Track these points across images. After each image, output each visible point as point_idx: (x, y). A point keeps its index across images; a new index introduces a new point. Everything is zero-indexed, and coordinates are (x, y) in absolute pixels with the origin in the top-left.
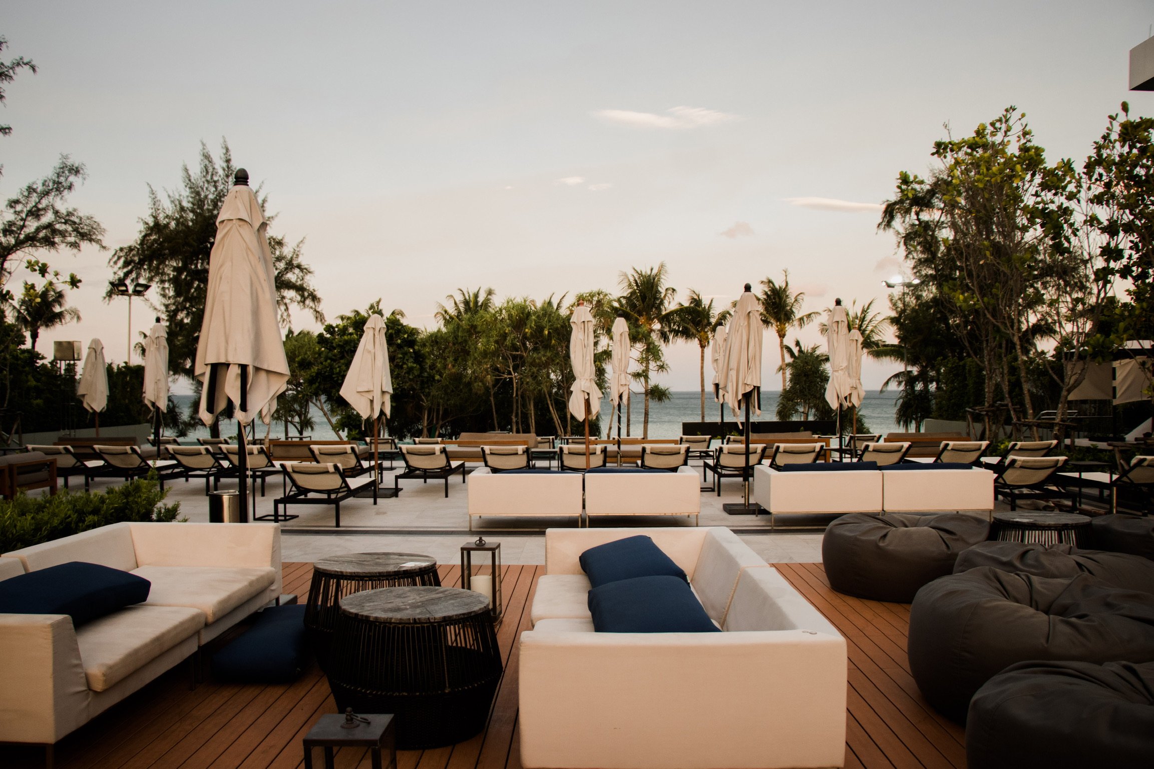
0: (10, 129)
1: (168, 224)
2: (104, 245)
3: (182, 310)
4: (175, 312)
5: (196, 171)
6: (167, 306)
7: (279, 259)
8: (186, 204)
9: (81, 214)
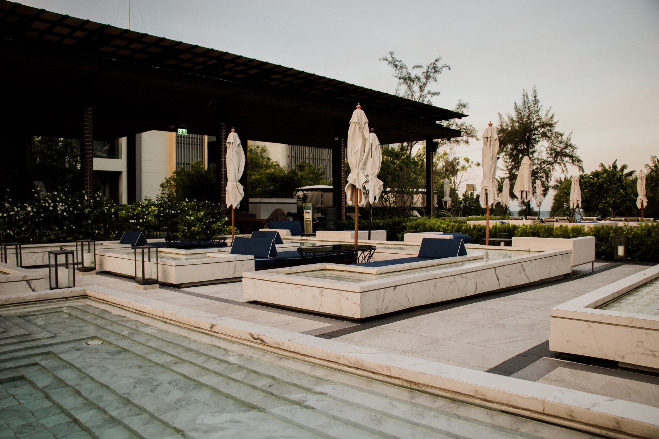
0: (439, 93)
1: (508, 128)
2: (478, 138)
3: (514, 168)
4: (512, 169)
5: (520, 103)
6: (507, 167)
7: (561, 142)
8: (515, 119)
9: (467, 125)
